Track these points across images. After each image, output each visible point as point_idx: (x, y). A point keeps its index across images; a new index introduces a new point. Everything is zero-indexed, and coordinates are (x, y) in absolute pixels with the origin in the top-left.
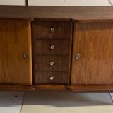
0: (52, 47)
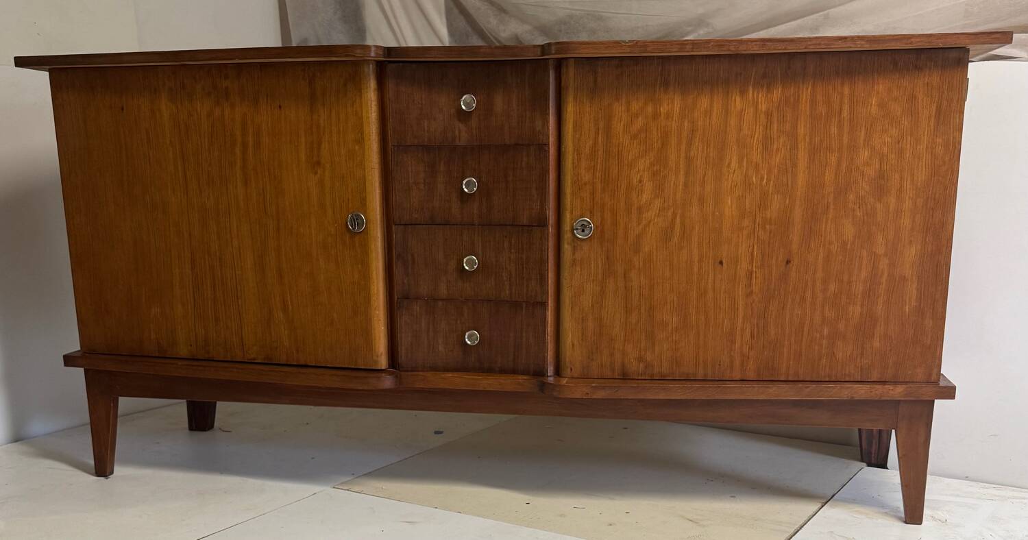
0: (469, 185)
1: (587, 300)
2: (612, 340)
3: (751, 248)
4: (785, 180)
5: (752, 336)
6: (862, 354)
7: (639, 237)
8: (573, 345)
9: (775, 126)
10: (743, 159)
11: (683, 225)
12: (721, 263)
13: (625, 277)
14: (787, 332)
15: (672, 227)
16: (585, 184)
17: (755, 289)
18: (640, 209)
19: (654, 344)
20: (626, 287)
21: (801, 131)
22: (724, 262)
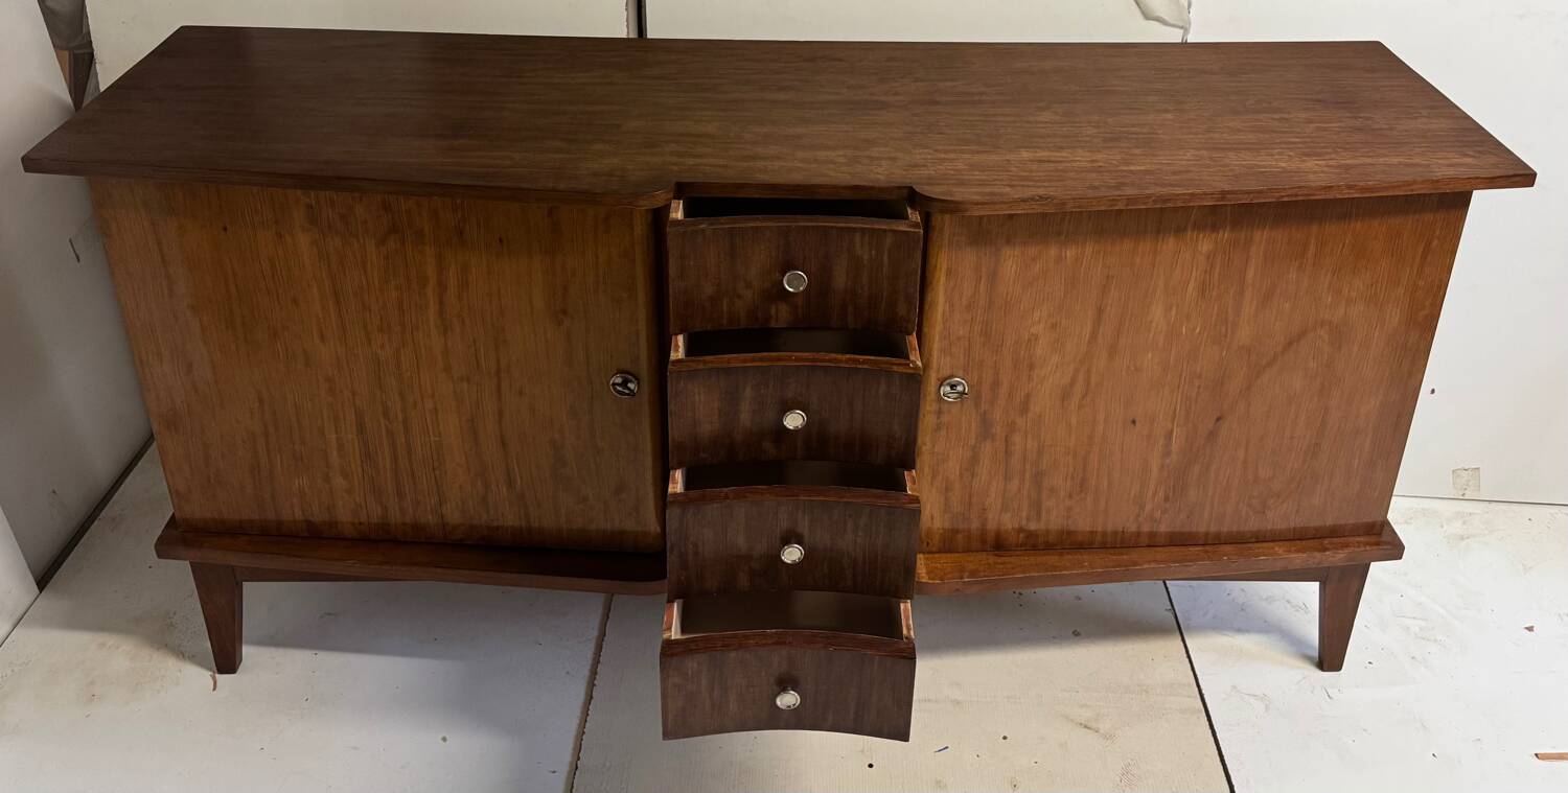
1: (953, 467)
2: (984, 510)
3: (1172, 407)
4: (1224, 330)
5: (1167, 499)
6: (1297, 511)
7: (1028, 396)
8: (932, 519)
9: (1217, 271)
10: (1171, 308)
11: (1088, 382)
12: (1134, 422)
13: (1006, 440)
14: (1210, 493)
15: (1072, 383)
16: (959, 339)
17: (1175, 447)
18: (1031, 367)
19: (1039, 514)
20: (1006, 452)
21: (1250, 273)
22: (1137, 420)
